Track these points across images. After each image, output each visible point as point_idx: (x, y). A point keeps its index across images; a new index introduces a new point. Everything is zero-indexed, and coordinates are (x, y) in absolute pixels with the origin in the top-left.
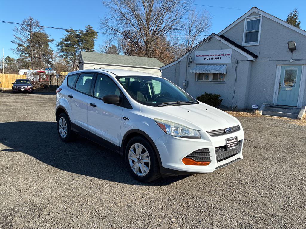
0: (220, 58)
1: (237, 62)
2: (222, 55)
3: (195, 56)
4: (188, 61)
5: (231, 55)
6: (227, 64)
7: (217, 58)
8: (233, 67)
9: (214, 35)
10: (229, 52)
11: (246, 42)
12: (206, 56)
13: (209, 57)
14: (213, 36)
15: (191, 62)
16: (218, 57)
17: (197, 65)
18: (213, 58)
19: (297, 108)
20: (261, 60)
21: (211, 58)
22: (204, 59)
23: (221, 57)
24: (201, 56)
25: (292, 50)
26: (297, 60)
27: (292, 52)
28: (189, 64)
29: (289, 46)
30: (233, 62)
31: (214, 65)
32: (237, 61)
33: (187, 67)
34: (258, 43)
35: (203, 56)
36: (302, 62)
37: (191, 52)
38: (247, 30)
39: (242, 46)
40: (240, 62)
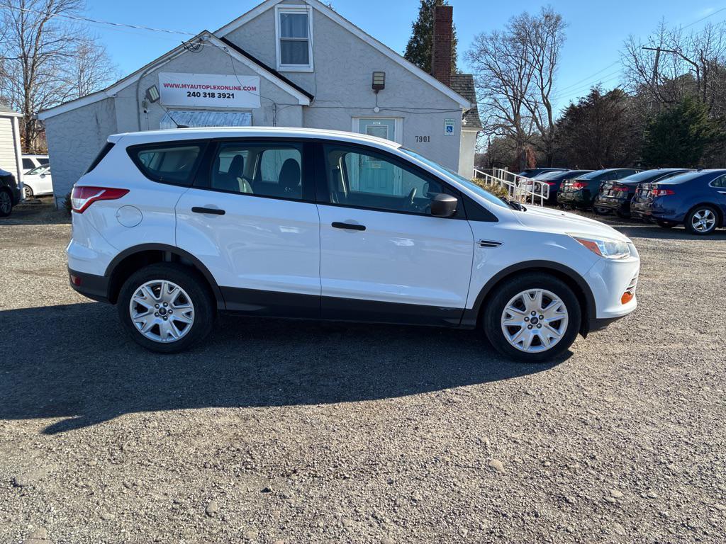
0: (233, 95)
1: (275, 108)
2: (235, 88)
3: (161, 85)
4: (142, 99)
5: (258, 89)
6: (251, 111)
7: (224, 96)
8: (266, 118)
9: (206, 35)
10: (254, 81)
11: (282, 63)
12: (192, 87)
13: (201, 91)
14: (206, 37)
15: (152, 102)
16: (226, 92)
17: (168, 109)
18: (213, 95)
20: (320, 105)
21: (209, 94)
22: (189, 96)
23: (235, 92)
24: (177, 86)
25: (378, 88)
26: (386, 109)
27: (377, 93)
28: (145, 105)
29: (373, 80)
30: (265, 108)
31: (221, 111)
32: (275, 104)
33: (139, 114)
34: (309, 68)
35: (184, 86)
36: (395, 114)
37: (145, 73)
38: (283, 34)
39: (277, 70)
40: (281, 107)
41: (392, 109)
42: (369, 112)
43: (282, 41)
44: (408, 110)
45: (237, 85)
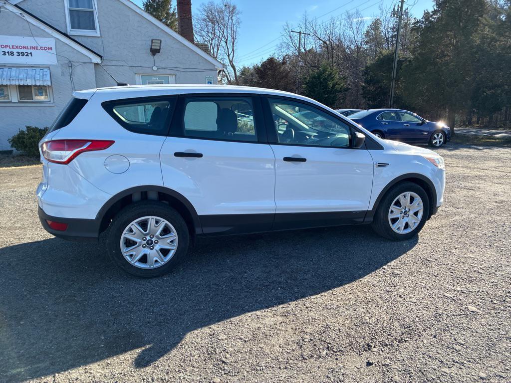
0: (31, 53)
1: (70, 65)
2: (33, 48)
5: (54, 49)
6: (49, 67)
7: (23, 54)
8: (63, 73)
10: (50, 43)
11: (72, 28)
14: (1, 3)
16: (24, 51)
20: (108, 64)
21: (8, 52)
23: (33, 51)
25: (154, 52)
26: (162, 68)
27: (153, 55)
29: (152, 45)
30: (61, 65)
32: (70, 61)
34: (96, 33)
36: (169, 72)
38: (71, 5)
39: (68, 34)
40: (76, 64)
41: (166, 68)
42: (149, 70)
43: (71, 11)
44: (179, 69)
45: (35, 45)
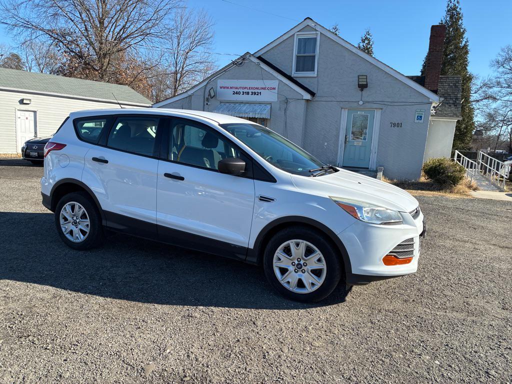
0: (260, 93)
1: (287, 101)
2: (262, 88)
3: (218, 88)
4: (207, 96)
5: (277, 89)
6: (271, 104)
7: (255, 93)
8: (280, 108)
9: (248, 55)
10: (275, 84)
11: (296, 71)
12: (236, 88)
13: (241, 91)
14: (248, 56)
15: (212, 98)
16: (256, 91)
17: (221, 102)
18: (248, 93)
19: (370, 171)
20: (320, 100)
21: (246, 93)
22: (234, 94)
23: (262, 91)
24: (228, 88)
25: (362, 87)
26: (368, 102)
27: (362, 90)
28: (208, 100)
29: (359, 82)
30: (280, 101)
31: (251, 103)
32: (287, 99)
33: (204, 105)
34: (314, 74)
35: (231, 88)
36: (375, 106)
37: (210, 80)
38: (299, 52)
39: (292, 76)
40: (290, 100)
41: (373, 102)
42: (355, 105)
43: (298, 57)
44: (386, 103)
45: (264, 86)
